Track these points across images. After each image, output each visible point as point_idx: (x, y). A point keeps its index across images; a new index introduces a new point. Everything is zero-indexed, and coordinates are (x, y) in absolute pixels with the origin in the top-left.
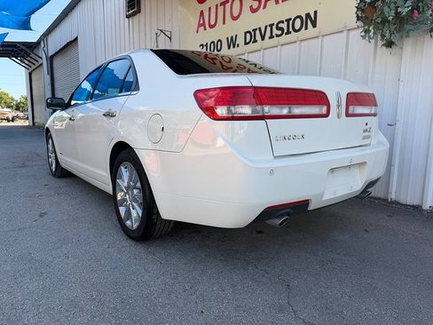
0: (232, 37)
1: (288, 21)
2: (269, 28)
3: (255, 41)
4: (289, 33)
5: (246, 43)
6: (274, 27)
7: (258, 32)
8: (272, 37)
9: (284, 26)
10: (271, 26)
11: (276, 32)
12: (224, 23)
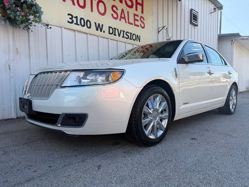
0: (99, 24)
1: (131, 34)
2: (122, 32)
3: (115, 35)
4: (131, 39)
5: (109, 33)
6: (125, 33)
7: (116, 30)
8: (123, 37)
9: (129, 35)
10: (124, 31)
11: (125, 36)
12: (92, 11)
